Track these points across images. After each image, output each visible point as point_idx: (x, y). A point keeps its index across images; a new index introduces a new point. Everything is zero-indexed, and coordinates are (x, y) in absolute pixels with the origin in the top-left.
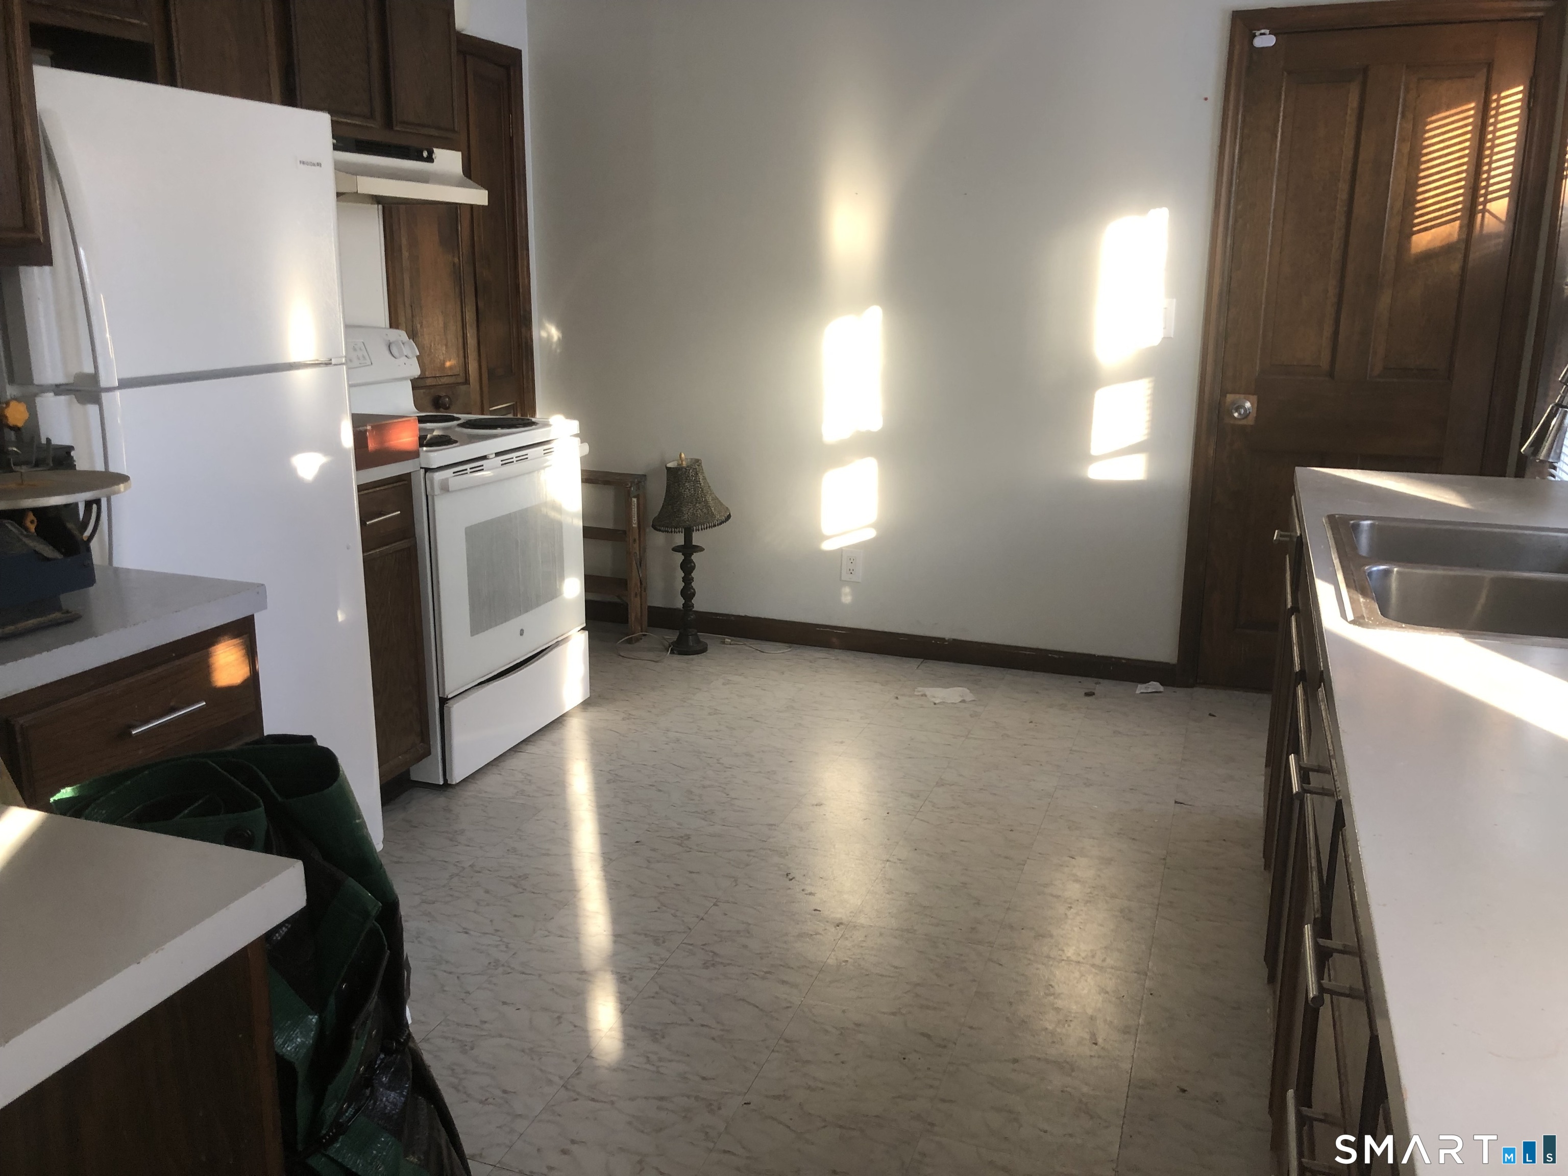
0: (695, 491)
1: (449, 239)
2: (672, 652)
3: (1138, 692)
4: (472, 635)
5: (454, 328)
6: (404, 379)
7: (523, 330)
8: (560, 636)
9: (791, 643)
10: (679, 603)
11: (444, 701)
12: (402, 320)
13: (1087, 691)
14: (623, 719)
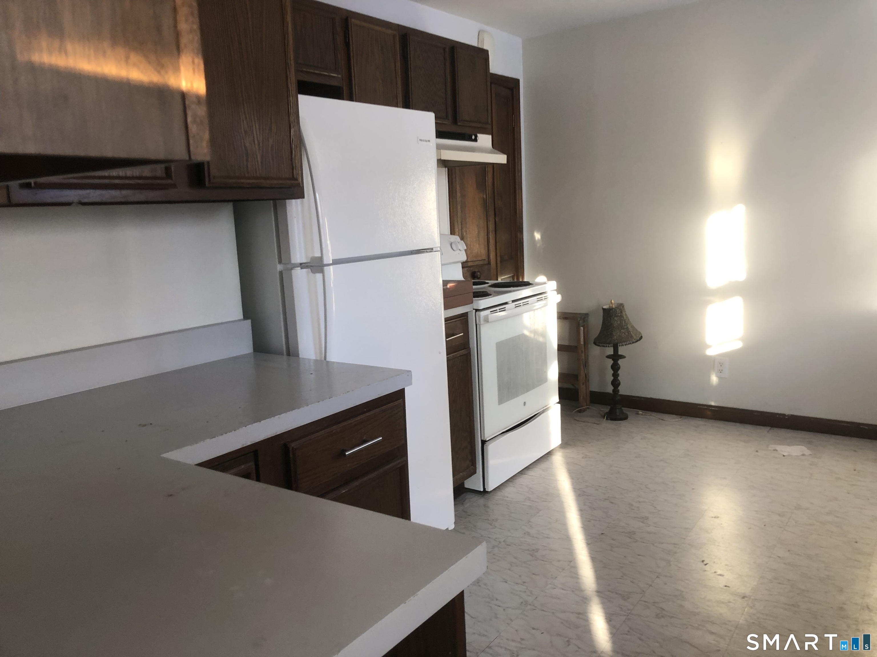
0: (621, 322)
1: (481, 185)
2: (607, 419)
4: (499, 404)
5: (483, 234)
6: (457, 262)
7: (519, 234)
8: (545, 407)
9: (681, 415)
10: (610, 389)
11: (484, 442)
12: (457, 230)
14: (583, 458)
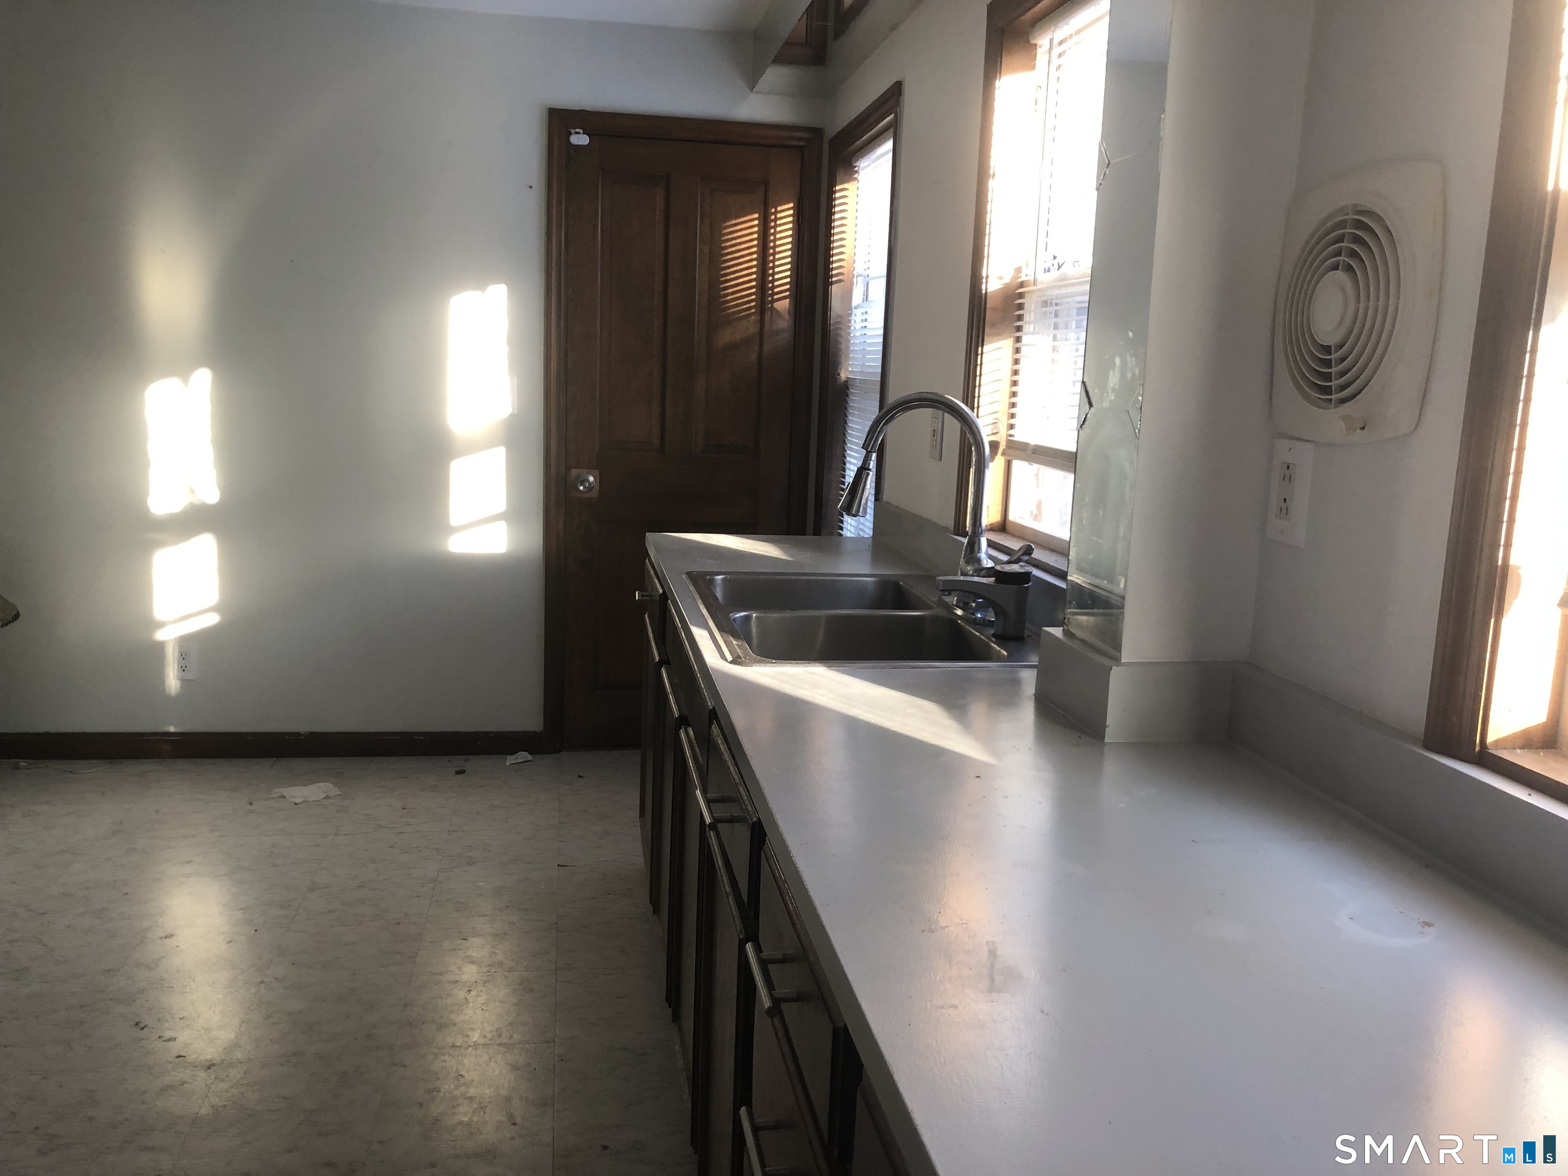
3: (508, 763)
9: (110, 759)
13: (457, 769)
